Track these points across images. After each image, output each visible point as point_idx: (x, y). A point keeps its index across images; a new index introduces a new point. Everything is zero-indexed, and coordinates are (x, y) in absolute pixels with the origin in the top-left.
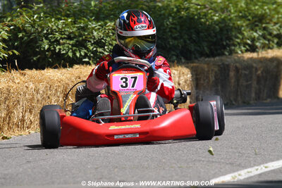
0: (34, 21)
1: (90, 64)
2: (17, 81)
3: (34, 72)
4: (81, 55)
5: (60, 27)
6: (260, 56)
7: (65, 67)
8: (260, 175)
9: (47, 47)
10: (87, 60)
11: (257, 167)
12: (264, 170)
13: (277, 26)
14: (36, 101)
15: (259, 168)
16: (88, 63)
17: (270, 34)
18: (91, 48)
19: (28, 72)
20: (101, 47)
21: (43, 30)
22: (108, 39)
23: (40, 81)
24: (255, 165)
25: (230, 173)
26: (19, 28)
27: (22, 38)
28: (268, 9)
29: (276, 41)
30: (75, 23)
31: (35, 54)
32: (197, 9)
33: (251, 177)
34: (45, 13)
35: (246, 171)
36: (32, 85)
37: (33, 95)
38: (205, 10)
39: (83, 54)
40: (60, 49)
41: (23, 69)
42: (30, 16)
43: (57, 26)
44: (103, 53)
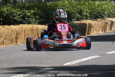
0: (7, 9)
1: (25, 24)
2: (2, 29)
3: (7, 26)
4: (22, 21)
5: (16, 11)
6: (80, 22)
7: (17, 25)
8: (79, 63)
9: (11, 18)
11: (78, 60)
12: (81, 61)
13: (86, 12)
14: (7, 36)
17: (83, 15)
19: (5, 26)
20: (29, 18)
21: (10, 12)
23: (9, 29)
24: (77, 59)
26: (3, 11)
27: (4, 15)
28: (83, 7)
29: (85, 17)
30: (20, 10)
32: (60, 7)
33: (76, 63)
34: (11, 7)
35: (75, 61)
36: (6, 31)
37: (7, 34)
38: (62, 7)
40: (16, 19)
41: (4, 25)
42: (6, 8)
43: (15, 11)
44: (30, 20)
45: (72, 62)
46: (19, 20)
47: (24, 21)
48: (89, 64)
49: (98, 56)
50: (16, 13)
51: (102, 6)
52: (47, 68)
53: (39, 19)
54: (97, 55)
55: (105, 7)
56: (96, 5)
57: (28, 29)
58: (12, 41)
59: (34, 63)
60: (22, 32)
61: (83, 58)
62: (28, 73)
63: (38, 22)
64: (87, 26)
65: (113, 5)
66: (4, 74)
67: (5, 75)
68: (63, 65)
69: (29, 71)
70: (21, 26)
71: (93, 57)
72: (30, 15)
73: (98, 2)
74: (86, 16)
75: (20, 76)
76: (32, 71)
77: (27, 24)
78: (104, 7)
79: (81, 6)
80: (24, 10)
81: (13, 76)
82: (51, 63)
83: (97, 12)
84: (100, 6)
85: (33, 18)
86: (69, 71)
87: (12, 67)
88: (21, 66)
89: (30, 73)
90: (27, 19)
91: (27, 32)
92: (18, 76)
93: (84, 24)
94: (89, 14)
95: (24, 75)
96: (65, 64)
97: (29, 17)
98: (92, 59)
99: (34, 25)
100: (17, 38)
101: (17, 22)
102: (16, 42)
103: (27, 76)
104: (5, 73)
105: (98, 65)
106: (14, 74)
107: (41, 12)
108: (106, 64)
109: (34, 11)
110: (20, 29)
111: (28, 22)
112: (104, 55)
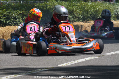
45: (67, 63)
46: (5, 22)
47: (10, 22)
48: (86, 65)
49: (95, 57)
50: (1, 14)
51: (96, 7)
52: (40, 69)
55: (99, 8)
56: (89, 6)
59: (25, 64)
60: (8, 33)
61: (79, 59)
68: (57, 66)
69: (20, 71)
70: (7, 27)
71: (90, 58)
72: (16, 16)
73: (91, 3)
74: (78, 18)
75: (11, 76)
76: (24, 72)
77: (14, 25)
78: (97, 9)
82: (44, 64)
83: (90, 14)
84: (94, 7)
85: (20, 19)
86: (65, 72)
88: (11, 68)
89: (23, 74)
90: (14, 21)
92: (9, 76)
93: (76, 26)
94: (81, 16)
95: (16, 76)
96: (60, 66)
97: (15, 18)
98: (89, 60)
103: (19, 77)
105: (97, 65)
109: (21, 12)
110: (6, 31)
111: (15, 23)
112: (102, 56)
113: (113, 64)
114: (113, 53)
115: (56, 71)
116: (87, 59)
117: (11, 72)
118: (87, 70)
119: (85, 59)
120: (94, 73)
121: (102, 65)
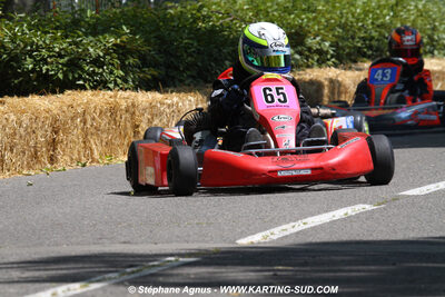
0: (15, 34)
1: (85, 89)
3: (15, 100)
4: (73, 77)
5: (47, 42)
7: (54, 92)
8: (298, 233)
9: (31, 66)
10: (81, 82)
11: (293, 224)
12: (302, 227)
13: (318, 39)
14: (18, 137)
15: (296, 224)
16: (83, 88)
17: (310, 49)
18: (87, 68)
19: (8, 99)
20: (99, 67)
21: (25, 47)
22: (108, 57)
23: (23, 112)
24: (290, 221)
25: (261, 231)
28: (307, 18)
29: (316, 57)
30: (66, 37)
31: (17, 75)
32: (219, 19)
33: (287, 236)
34: (29, 24)
35: (280, 228)
36: (13, 117)
37: (15, 130)
38: (228, 20)
39: (76, 76)
40: (47, 70)
41: (2, 97)
42: (11, 29)
43: (44, 42)
44: (101, 74)
45: (268, 232)
46: (61, 76)
47: (80, 78)
48: (334, 238)
49: (368, 207)
50: (49, 49)
51: (381, 12)
52: (172, 259)
53: (139, 68)
54: (365, 203)
56: (358, 10)
57: (95, 107)
58: (35, 156)
59: (123, 240)
60: (72, 119)
61: (313, 215)
62: (98, 278)
63: (133, 82)
64: (326, 91)
65: (424, 6)
66: (6, 286)
67: (13, 289)
68: (234, 242)
69: (103, 269)
70: (69, 96)
71: (350, 211)
72: (101, 54)
75: (69, 290)
76: (116, 271)
77: (91, 88)
78: (388, 18)
79: (297, 16)
80: (79, 36)
81: (42, 290)
82: (189, 236)
83: (362, 39)
84: (375, 14)
85: (113, 65)
86: (258, 268)
87: (36, 257)
88: (73, 254)
89: (110, 279)
90: (93, 71)
91: (94, 119)
92: (62, 289)
93: (311, 82)
94: (331, 46)
95: (85, 286)
96: (244, 242)
97: (97, 62)
98: (347, 219)
99: (120, 92)
100: (53, 144)
101: (52, 82)
102: (52, 160)
103: (96, 290)
104: (9, 282)
105: (371, 238)
106: (48, 284)
107: (147, 41)
108: (400, 236)
109: (118, 41)
110: (65, 108)
111: (96, 81)
112: (394, 200)
113: (425, 235)
114: (432, 188)
115: (225, 265)
116: (339, 214)
117: (72, 271)
118: (333, 258)
119: (331, 214)
120: (359, 271)
121: (387, 238)
